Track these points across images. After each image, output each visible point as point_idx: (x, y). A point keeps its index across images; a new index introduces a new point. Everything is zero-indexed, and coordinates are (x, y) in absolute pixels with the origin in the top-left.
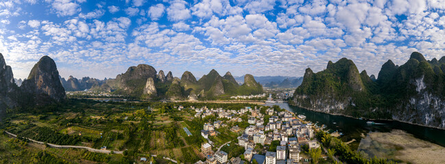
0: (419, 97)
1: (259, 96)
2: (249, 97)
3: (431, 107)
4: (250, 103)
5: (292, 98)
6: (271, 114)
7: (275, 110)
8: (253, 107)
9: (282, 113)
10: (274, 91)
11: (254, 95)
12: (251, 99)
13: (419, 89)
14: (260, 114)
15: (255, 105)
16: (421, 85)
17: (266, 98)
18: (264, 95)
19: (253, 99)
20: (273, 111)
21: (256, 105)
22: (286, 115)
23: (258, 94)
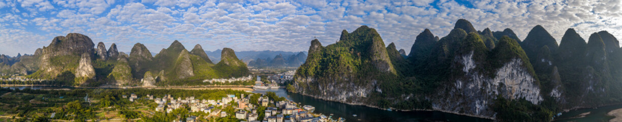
0: (467, 79)
1: (243, 79)
2: (230, 81)
3: (483, 91)
4: (234, 89)
5: (292, 82)
6: (265, 104)
7: (270, 99)
8: (238, 94)
9: (282, 103)
10: (262, 72)
11: (236, 77)
12: (232, 83)
13: (467, 69)
14: (251, 106)
15: (240, 93)
16: (469, 64)
17: (253, 82)
18: (250, 78)
19: (236, 83)
20: (267, 100)
21: (243, 92)
22: (288, 106)
23: (241, 76)
